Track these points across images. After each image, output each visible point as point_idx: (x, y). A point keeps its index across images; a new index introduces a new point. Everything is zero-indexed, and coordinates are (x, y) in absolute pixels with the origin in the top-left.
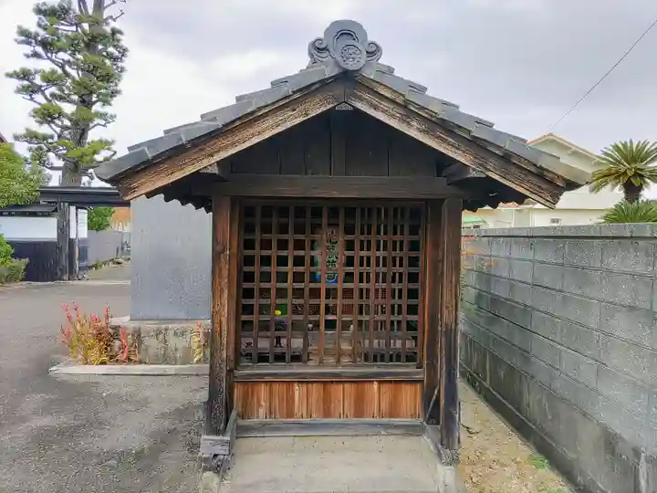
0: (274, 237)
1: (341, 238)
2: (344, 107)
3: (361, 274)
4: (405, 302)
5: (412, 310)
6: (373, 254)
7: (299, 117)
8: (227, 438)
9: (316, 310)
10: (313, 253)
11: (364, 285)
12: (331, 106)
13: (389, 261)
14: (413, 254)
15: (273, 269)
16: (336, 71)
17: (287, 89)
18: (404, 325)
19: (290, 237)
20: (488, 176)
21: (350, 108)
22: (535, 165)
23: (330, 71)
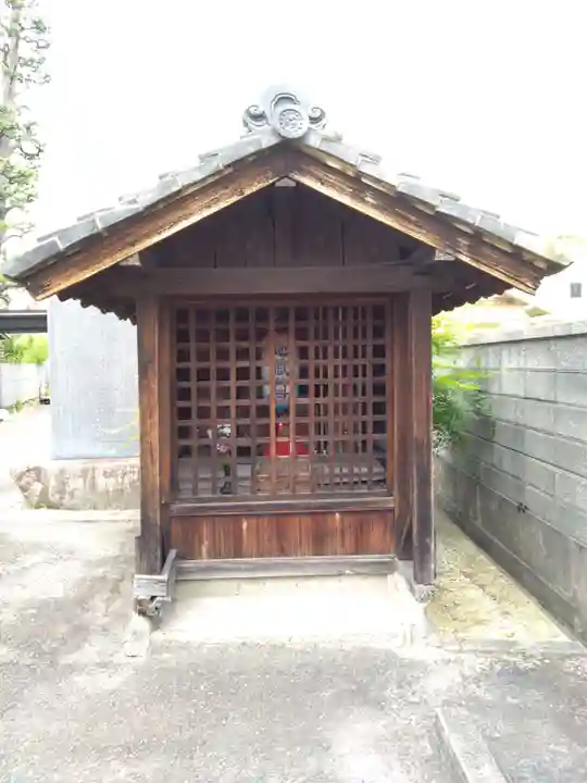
0: (213, 347)
1: (292, 344)
2: (285, 183)
3: (317, 387)
4: (370, 418)
5: (379, 427)
6: (331, 363)
7: (233, 195)
8: (164, 577)
9: (265, 431)
10: (259, 363)
11: (321, 400)
12: (271, 182)
13: (350, 371)
14: (379, 361)
15: (213, 384)
16: (274, 141)
17: (218, 163)
18: (370, 447)
19: (232, 345)
20: (457, 259)
21: (293, 184)
22: (511, 244)
23: (268, 141)
